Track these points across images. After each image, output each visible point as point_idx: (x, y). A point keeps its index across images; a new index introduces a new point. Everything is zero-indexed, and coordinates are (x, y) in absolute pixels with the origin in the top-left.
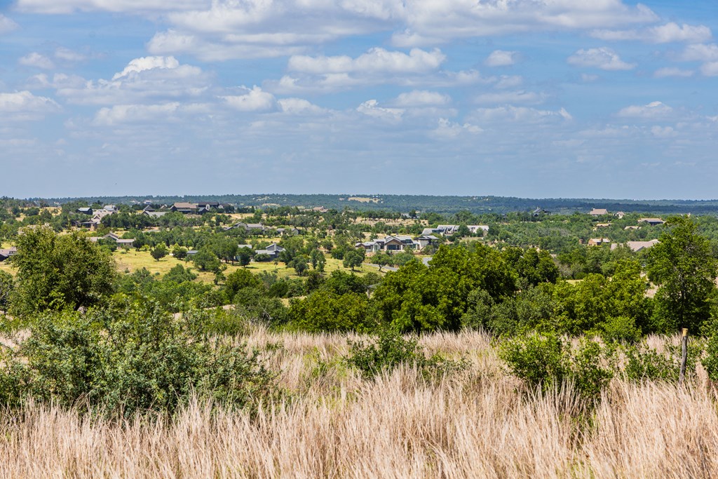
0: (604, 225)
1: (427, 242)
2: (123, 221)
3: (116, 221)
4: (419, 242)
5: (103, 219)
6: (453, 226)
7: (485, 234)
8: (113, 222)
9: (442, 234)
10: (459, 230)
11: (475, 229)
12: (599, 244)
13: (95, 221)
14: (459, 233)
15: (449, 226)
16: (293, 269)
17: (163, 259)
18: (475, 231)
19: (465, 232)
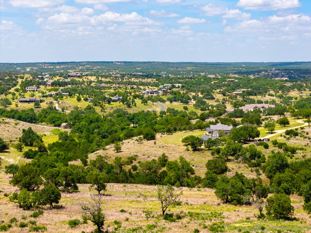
0: (216, 82)
1: (163, 91)
2: (58, 84)
3: (56, 84)
4: (160, 91)
5: (52, 83)
6: (169, 85)
7: (180, 87)
8: (55, 84)
9: (166, 87)
10: (172, 86)
11: (177, 85)
12: (220, 91)
13: (49, 83)
14: (172, 87)
15: (168, 85)
16: (126, 105)
17: (81, 101)
18: (177, 86)
19: (174, 87)
